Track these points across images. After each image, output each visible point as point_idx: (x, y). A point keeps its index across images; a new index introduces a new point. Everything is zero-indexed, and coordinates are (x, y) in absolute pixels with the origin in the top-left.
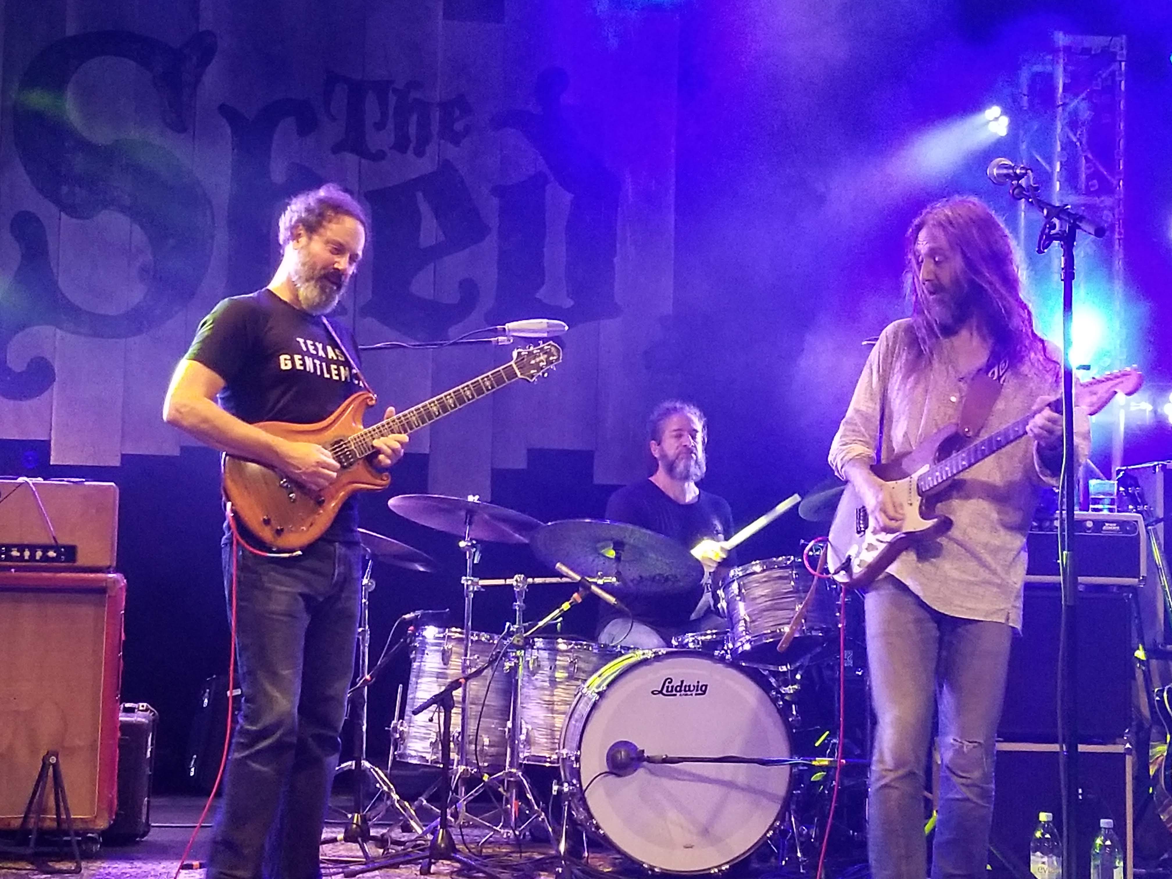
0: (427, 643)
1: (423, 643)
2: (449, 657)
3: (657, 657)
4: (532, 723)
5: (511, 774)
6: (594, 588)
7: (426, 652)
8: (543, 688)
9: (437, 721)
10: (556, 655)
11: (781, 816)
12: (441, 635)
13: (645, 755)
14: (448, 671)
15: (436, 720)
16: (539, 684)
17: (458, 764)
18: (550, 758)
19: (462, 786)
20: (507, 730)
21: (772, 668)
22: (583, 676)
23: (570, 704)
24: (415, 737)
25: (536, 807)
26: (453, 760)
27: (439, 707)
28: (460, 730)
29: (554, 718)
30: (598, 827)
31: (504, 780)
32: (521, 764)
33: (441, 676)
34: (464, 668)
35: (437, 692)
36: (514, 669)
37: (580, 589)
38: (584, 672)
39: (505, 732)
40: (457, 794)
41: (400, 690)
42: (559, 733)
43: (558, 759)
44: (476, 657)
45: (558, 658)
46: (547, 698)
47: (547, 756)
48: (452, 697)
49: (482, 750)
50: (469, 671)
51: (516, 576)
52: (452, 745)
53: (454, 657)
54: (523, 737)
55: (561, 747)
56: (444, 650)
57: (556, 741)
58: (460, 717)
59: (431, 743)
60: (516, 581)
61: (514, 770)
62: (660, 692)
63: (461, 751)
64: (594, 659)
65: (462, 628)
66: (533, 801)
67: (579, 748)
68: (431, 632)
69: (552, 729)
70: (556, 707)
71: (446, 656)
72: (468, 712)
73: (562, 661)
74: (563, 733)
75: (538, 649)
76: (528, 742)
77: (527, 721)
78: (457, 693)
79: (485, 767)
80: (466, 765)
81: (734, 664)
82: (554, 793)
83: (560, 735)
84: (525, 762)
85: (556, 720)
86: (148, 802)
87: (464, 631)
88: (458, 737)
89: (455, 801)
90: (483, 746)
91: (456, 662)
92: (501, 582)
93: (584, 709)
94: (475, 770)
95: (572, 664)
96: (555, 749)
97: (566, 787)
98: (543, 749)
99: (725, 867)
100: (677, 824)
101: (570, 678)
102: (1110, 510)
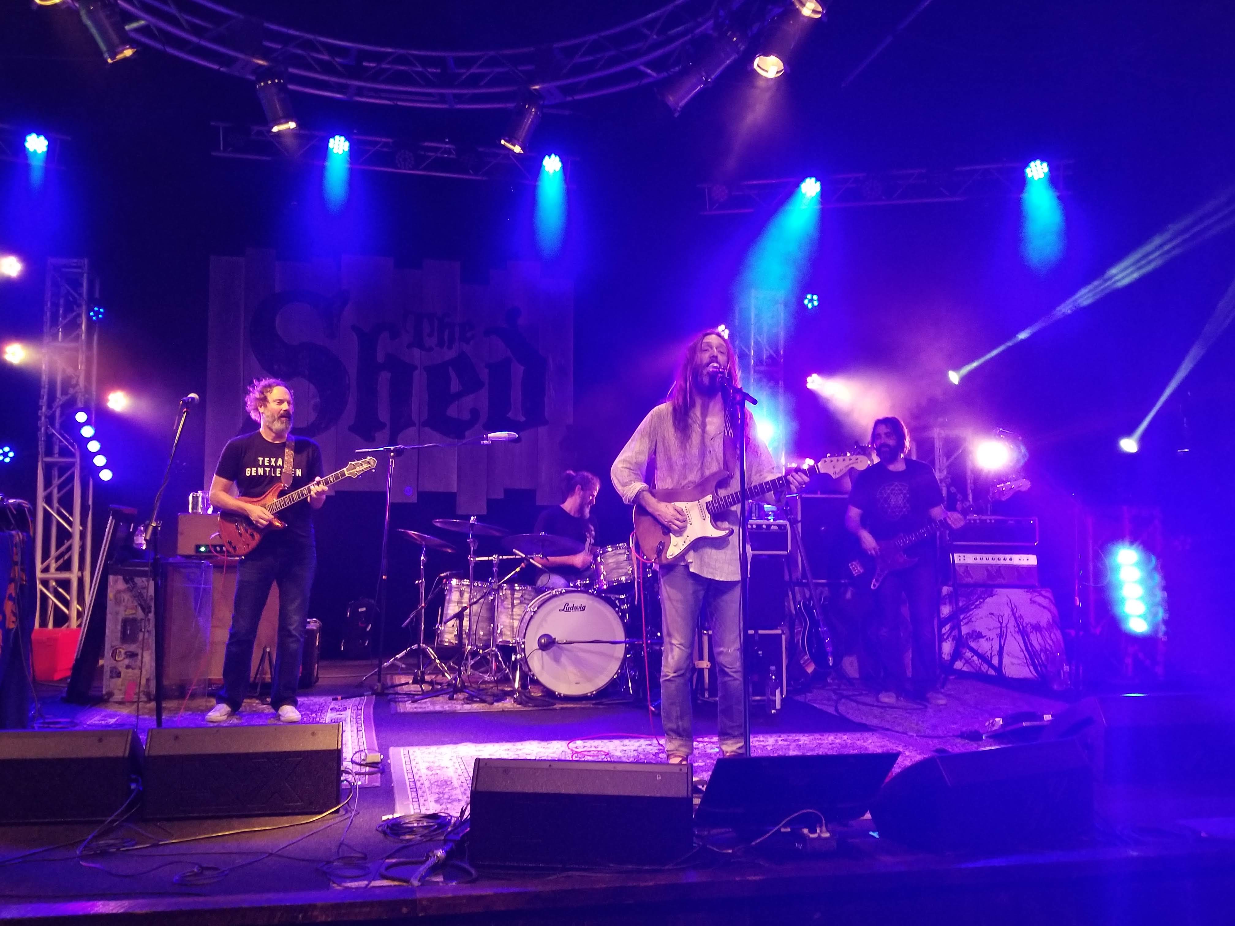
0: (453, 587)
1: (451, 587)
2: (463, 594)
3: (561, 594)
4: (503, 625)
5: (492, 651)
7: (452, 591)
8: (508, 608)
10: (514, 592)
11: (622, 667)
12: (459, 583)
13: (556, 641)
14: (462, 601)
15: (456, 625)
16: (506, 606)
17: (467, 645)
18: (511, 642)
19: (469, 656)
20: (491, 628)
21: (617, 596)
22: (527, 602)
23: (521, 616)
24: (447, 633)
25: (504, 666)
26: (465, 643)
27: (457, 619)
28: (467, 629)
30: (533, 675)
31: (489, 653)
33: (459, 603)
34: (470, 599)
35: (457, 612)
36: (494, 600)
37: (525, 561)
38: (528, 600)
39: (490, 630)
40: (467, 660)
41: (440, 609)
42: (515, 629)
43: (515, 642)
44: (476, 594)
45: (515, 594)
46: (510, 613)
47: (510, 640)
48: (464, 614)
49: (479, 638)
50: (473, 601)
51: (494, 556)
52: (464, 636)
54: (499, 632)
55: (516, 636)
56: (461, 590)
57: (514, 634)
58: (468, 623)
59: (455, 635)
60: (494, 558)
61: (494, 649)
62: (563, 610)
63: (469, 639)
64: (533, 594)
66: (503, 663)
67: (524, 638)
68: (454, 582)
69: (512, 627)
70: (514, 617)
71: (462, 594)
72: (472, 621)
73: (517, 595)
74: (517, 629)
75: (505, 590)
76: (501, 634)
77: (500, 624)
78: (468, 611)
79: (480, 647)
80: (472, 646)
81: (599, 596)
82: (513, 659)
83: (516, 631)
84: (499, 644)
85: (514, 623)
86: (318, 665)
87: (470, 581)
88: (467, 632)
89: (465, 665)
90: (479, 636)
91: (466, 596)
92: (486, 558)
93: (527, 617)
94: (476, 648)
95: (522, 596)
96: (514, 637)
97: (519, 657)
98: (508, 637)
99: (594, 692)
100: (571, 672)
101: (521, 603)
102: (774, 520)
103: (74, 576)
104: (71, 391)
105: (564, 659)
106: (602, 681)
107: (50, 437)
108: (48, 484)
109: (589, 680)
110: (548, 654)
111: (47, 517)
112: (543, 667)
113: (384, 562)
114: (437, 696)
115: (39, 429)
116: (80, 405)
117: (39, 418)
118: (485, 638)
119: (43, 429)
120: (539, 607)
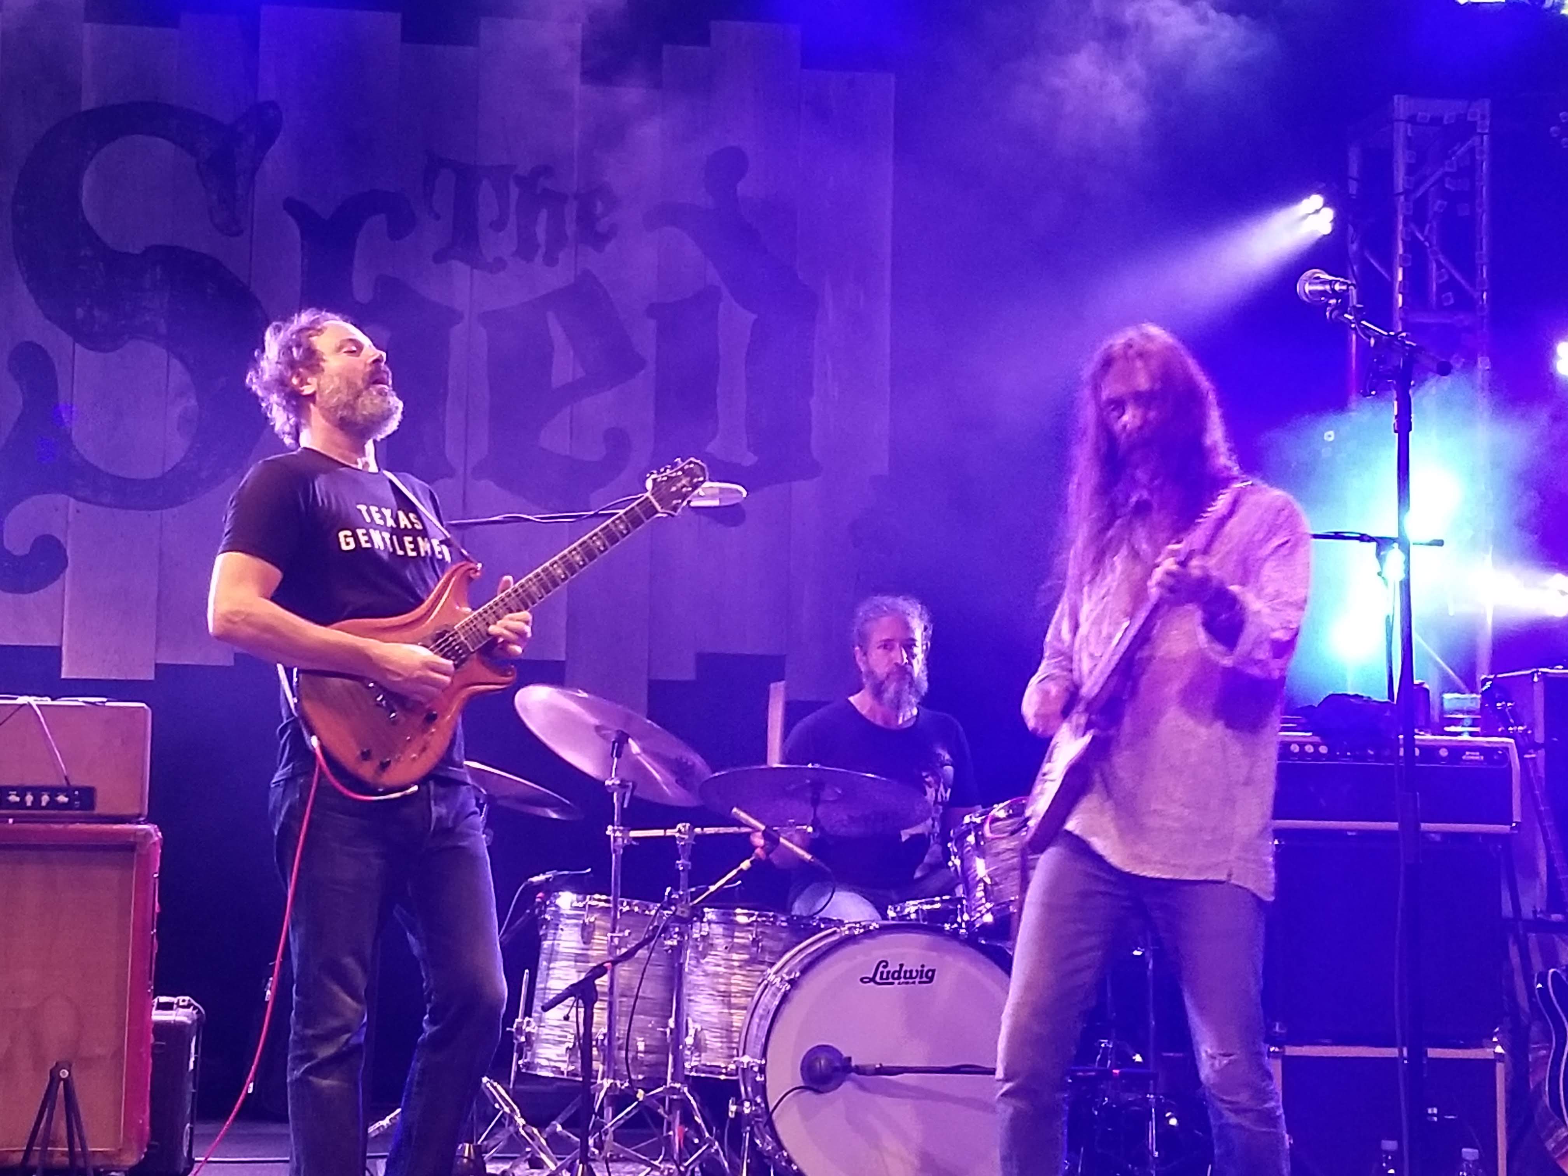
0: (562, 914)
1: (557, 914)
2: (592, 933)
3: (868, 933)
4: (702, 1022)
5: (673, 1090)
7: (560, 926)
8: (716, 975)
9: (575, 1019)
10: (733, 930)
12: (581, 905)
13: (853, 1064)
14: (590, 952)
15: (573, 1017)
16: (711, 969)
17: (602, 1079)
18: (726, 1068)
19: (609, 1105)
20: (668, 1031)
22: (767, 958)
23: (753, 997)
24: (547, 1041)
25: (707, 1135)
26: (597, 1071)
27: (577, 1001)
28: (605, 1030)
29: (731, 1014)
30: (790, 1161)
31: (664, 1098)
32: (687, 1077)
33: (579, 958)
34: (612, 948)
35: (575, 981)
36: (678, 950)
38: (772, 953)
39: (665, 1033)
40: (602, 1117)
41: (526, 977)
42: (736, 1034)
43: (737, 1068)
44: (627, 932)
45: (736, 934)
46: (722, 988)
47: (723, 1065)
48: (595, 986)
49: (635, 1058)
50: (619, 953)
51: (680, 826)
52: (595, 1052)
53: (597, 935)
54: (689, 1041)
55: (741, 1053)
56: (584, 924)
57: (734, 1045)
58: (606, 1014)
59: (568, 1048)
60: (679, 831)
61: (678, 1085)
62: (872, 980)
63: (608, 1060)
64: (784, 935)
65: (609, 895)
66: (703, 1126)
67: (764, 1055)
68: (566, 900)
69: (728, 1029)
70: (733, 1000)
71: (586, 933)
72: (617, 1008)
73: (742, 938)
74: (744, 1034)
75: (710, 922)
76: (698, 1046)
77: (696, 1018)
78: (602, 982)
79: (639, 1080)
80: (614, 1079)
81: (971, 941)
82: (731, 1115)
83: (740, 1037)
84: (693, 1074)
85: (735, 1018)
86: (191, 1129)
87: (611, 898)
88: (603, 1040)
89: (599, 1126)
90: (638, 1052)
91: (600, 940)
92: (660, 833)
93: (770, 1001)
94: (627, 1084)
95: (755, 942)
96: (732, 1056)
97: (747, 1108)
98: (716, 1057)
101: (752, 961)
102: (1472, 734)
110: (827, 1102)
118: (651, 1057)
120: (804, 971)
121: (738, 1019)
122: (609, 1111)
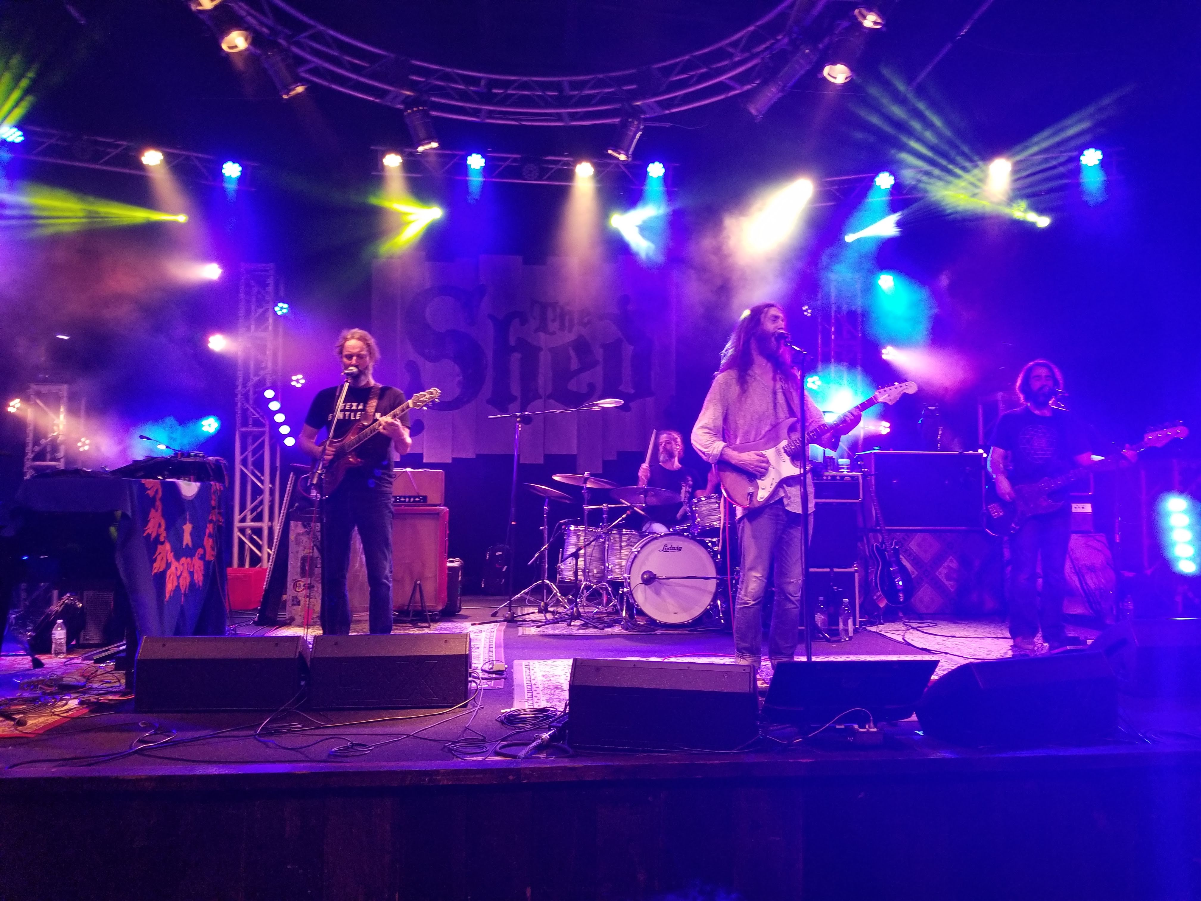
1: (570, 532)
2: (580, 537)
3: (661, 536)
4: (613, 564)
5: (604, 585)
6: (635, 508)
7: (570, 535)
8: (617, 550)
10: (622, 536)
11: (714, 600)
12: (577, 529)
13: (657, 576)
14: (578, 543)
16: (615, 548)
17: (582, 581)
18: (618, 577)
19: (585, 589)
21: (710, 539)
22: (633, 544)
23: (627, 556)
24: (565, 570)
25: (613, 598)
26: (581, 579)
27: (574, 557)
29: (621, 562)
30: (639, 606)
31: (601, 587)
32: (608, 581)
33: (575, 544)
34: (585, 541)
35: (574, 551)
36: (604, 542)
37: (630, 509)
40: (582, 593)
41: (561, 549)
43: (622, 578)
44: (589, 537)
46: (619, 554)
48: (580, 553)
50: (586, 543)
51: (604, 505)
52: (580, 573)
53: (582, 537)
54: (609, 570)
55: (623, 573)
56: (578, 534)
57: (621, 571)
58: (583, 562)
59: (572, 572)
61: (605, 583)
62: (663, 550)
63: (584, 575)
64: (637, 537)
66: (612, 596)
67: (630, 574)
68: (572, 527)
69: (621, 566)
70: (622, 557)
71: (578, 537)
72: (586, 560)
73: (625, 538)
74: (625, 568)
75: (614, 534)
76: (611, 571)
78: (582, 551)
79: (594, 582)
80: (586, 582)
81: (693, 538)
82: (621, 592)
83: (623, 569)
84: (610, 580)
86: (460, 598)
87: (585, 527)
89: (582, 596)
90: (594, 573)
91: (582, 539)
92: (598, 507)
93: (632, 557)
94: (590, 583)
95: (628, 540)
96: (621, 574)
97: (625, 590)
98: (617, 575)
99: (690, 621)
100: (671, 604)
101: (628, 545)
102: (847, 472)
103: (265, 525)
104: (262, 373)
105: (663, 592)
106: (697, 611)
107: (245, 411)
108: (243, 450)
109: (686, 610)
110: (650, 588)
111: (244, 476)
112: (646, 598)
113: (513, 510)
114: (558, 623)
115: (236, 404)
116: (268, 384)
117: (236, 396)
118: (598, 575)
119: (239, 405)
120: (642, 548)
121: (624, 563)
122: (585, 591)
